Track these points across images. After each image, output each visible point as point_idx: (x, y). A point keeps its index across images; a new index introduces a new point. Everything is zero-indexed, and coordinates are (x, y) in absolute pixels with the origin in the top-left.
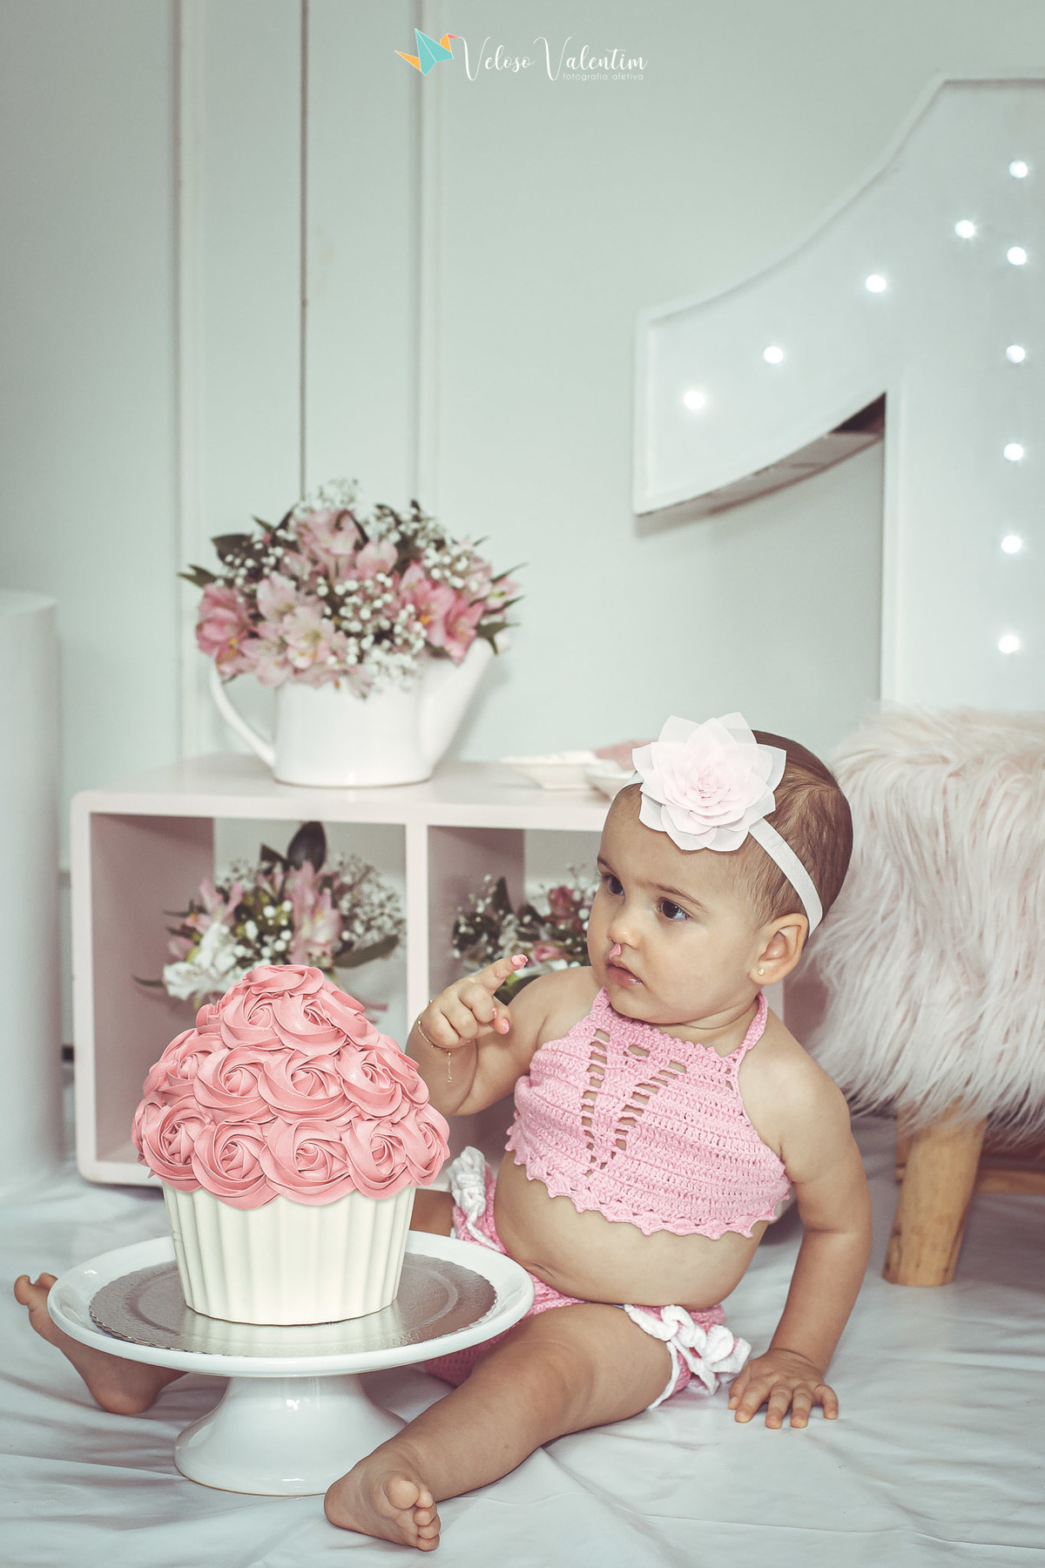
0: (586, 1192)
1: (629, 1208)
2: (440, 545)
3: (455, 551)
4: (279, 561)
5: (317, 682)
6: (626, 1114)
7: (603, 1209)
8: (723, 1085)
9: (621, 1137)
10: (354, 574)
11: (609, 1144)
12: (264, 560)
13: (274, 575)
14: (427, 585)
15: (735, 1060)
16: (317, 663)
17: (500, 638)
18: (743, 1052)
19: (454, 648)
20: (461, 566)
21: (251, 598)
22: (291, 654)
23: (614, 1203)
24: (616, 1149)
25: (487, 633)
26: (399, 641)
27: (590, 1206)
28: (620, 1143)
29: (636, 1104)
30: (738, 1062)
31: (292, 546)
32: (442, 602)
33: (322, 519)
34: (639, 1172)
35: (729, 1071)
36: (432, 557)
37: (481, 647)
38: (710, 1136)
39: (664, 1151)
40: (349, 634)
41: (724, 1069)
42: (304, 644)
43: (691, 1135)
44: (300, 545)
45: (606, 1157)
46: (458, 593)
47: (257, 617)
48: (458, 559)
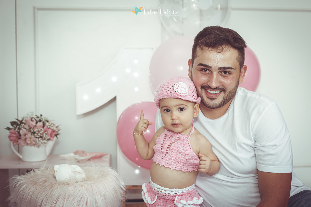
0: (162, 162)
1: (169, 165)
2: (48, 121)
3: (51, 123)
4: (24, 126)
5: (31, 146)
6: (168, 147)
7: (164, 165)
8: (187, 141)
9: (167, 151)
10: (36, 128)
11: (165, 153)
12: (21, 126)
13: (22, 128)
14: (47, 129)
15: (189, 136)
16: (31, 143)
17: (58, 136)
18: (190, 135)
19: (52, 138)
20: (52, 125)
21: (19, 132)
22: (27, 141)
23: (166, 164)
24: (166, 154)
25: (56, 135)
26: (43, 138)
27: (162, 165)
28: (167, 153)
29: (170, 145)
30: (190, 137)
31: (25, 124)
32: (50, 131)
33: (29, 119)
34: (170, 158)
35: (188, 138)
36: (47, 124)
37: (55, 138)
38: (183, 150)
39: (175, 154)
40: (36, 138)
41: (187, 138)
42: (29, 140)
43: (180, 150)
44: (26, 123)
45: (164, 156)
46: (52, 130)
47: (20, 135)
48: (51, 124)
